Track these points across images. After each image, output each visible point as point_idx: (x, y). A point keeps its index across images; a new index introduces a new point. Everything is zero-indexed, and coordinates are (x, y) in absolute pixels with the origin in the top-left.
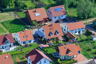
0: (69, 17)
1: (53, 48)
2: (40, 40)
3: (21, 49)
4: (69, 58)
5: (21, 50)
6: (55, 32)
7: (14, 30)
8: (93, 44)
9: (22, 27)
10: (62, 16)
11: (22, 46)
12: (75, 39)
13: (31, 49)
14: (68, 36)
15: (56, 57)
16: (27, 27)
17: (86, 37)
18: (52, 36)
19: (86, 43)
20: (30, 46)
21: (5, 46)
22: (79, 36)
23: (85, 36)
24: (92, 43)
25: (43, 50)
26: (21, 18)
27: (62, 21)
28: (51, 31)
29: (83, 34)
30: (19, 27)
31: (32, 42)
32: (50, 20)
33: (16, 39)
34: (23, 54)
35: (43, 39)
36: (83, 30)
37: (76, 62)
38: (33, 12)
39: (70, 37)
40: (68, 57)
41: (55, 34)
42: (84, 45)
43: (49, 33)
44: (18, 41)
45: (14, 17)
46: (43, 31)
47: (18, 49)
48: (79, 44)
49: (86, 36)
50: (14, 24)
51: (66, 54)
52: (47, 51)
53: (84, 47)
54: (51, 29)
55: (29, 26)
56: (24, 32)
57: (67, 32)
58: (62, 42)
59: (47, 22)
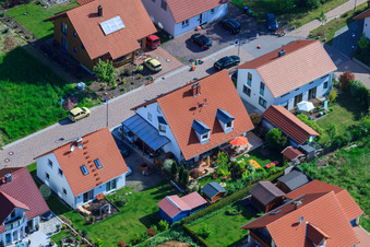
0: (237, 6)
1: (227, 213)
5: (83, 242)
6: (217, 119)
7: (19, 117)
9: (54, 95)
10: (212, 11)
11: (79, 217)
12: (311, 140)
13: (124, 224)
14: (275, 131)
16: (71, 90)
17: (345, 115)
18: (207, 141)
19: (358, 154)
20: (118, 205)
21: (8, 235)
22: (316, 112)
23: (338, 107)
25: (187, 233)
26: (31, 40)
27: (215, 35)
28: (197, 116)
29: (332, 102)
30: (40, 99)
31: (121, 183)
32: (164, 36)
33: (41, 175)
35: (169, 163)
36: (325, 84)
38: (91, 16)
39: (283, 134)
41: (218, 129)
42: (354, 164)
43: (193, 130)
44: (55, 187)
45: (3, 37)
46: (161, 120)
48: (330, 163)
49: (343, 110)
50: (12, 80)
52: (205, 236)
53: (358, 182)
54: (195, 108)
55: (79, 85)
56: (80, 147)
57: (262, 102)
58: (252, 161)
59: (151, 50)
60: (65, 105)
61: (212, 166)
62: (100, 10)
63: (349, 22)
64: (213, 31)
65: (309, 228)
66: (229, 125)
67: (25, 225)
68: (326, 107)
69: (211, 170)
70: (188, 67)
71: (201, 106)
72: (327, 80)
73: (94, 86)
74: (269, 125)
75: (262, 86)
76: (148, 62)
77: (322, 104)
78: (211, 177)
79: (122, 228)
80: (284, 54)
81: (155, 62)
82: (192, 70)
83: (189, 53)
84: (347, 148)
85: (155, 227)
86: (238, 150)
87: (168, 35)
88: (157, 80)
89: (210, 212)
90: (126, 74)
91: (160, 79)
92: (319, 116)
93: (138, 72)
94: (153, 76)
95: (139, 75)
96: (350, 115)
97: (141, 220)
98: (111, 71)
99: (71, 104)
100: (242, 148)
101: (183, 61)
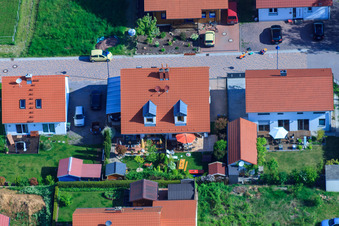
1: (103, 195)
6: (172, 109)
17: (316, 158)
18: (152, 125)
20: (41, 147)
22: (292, 144)
28: (154, 98)
35: (106, 129)
36: (322, 120)
41: (169, 118)
52: (63, 205)
54: (154, 91)
55: (131, 30)
56: (28, 83)
58: (183, 161)
66: (179, 120)
68: (305, 142)
71: (163, 91)
79: (23, 168)
81: (210, 37)
84: (275, 188)
88: (201, 54)
90: (180, 37)
91: (204, 54)
92: (290, 148)
93: (190, 40)
94: (200, 50)
101: (243, 46)
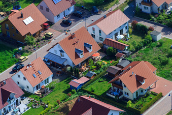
0: (78, 7)
1: (100, 82)
2: (60, 70)
3: (40, 103)
4: (145, 92)
5: (42, 104)
6: (84, 47)
8: (161, 48)
9: (10, 54)
10: (68, 9)
11: (36, 96)
12: (126, 48)
13: (56, 95)
14: (110, 48)
15: (120, 98)
17: (138, 38)
18: (83, 57)
21: (9, 107)
23: (134, 36)
24: (158, 46)
25: (85, 92)
27: (72, 19)
28: (76, 47)
29: (130, 34)
30: (4, 57)
31: (50, 80)
34: (52, 111)
35: (69, 68)
36: (126, 27)
37: (161, 96)
38: (19, 18)
39: (114, 49)
40: (142, 91)
41: (86, 51)
42: (147, 55)
43: (76, 53)
44: (23, 87)
47: (36, 105)
48: (137, 56)
49: (136, 36)
51: (139, 88)
52: (93, 91)
53: (150, 60)
54: (75, 44)
55: (20, 48)
56: (31, 67)
57: (101, 39)
58: (103, 62)
59: (46, 30)
60: (16, 57)
61: (87, 67)
62: (22, 15)
63: (128, 4)
64: (71, 18)
65: (137, 76)
66: (90, 49)
67: (15, 102)
68: (128, 36)
69: (87, 69)
70: (64, 33)
71: (77, 42)
72: (126, 25)
73: (26, 48)
74: (107, 46)
75: (100, 32)
76: (47, 34)
77: (127, 36)
78: (88, 71)
79: (56, 96)
80: (106, 17)
81: (50, 34)
82: (66, 34)
83: (63, 28)
84: (143, 49)
85: (71, 93)
86: (96, 59)
87: (52, 23)
89: (92, 82)
90: (38, 41)
91: (54, 40)
92: (127, 40)
93: (43, 39)
94: (50, 40)
95: (44, 40)
96: (140, 38)
97: (63, 92)
98: (33, 39)
99: (18, 56)
100: (98, 58)
101: (61, 31)
